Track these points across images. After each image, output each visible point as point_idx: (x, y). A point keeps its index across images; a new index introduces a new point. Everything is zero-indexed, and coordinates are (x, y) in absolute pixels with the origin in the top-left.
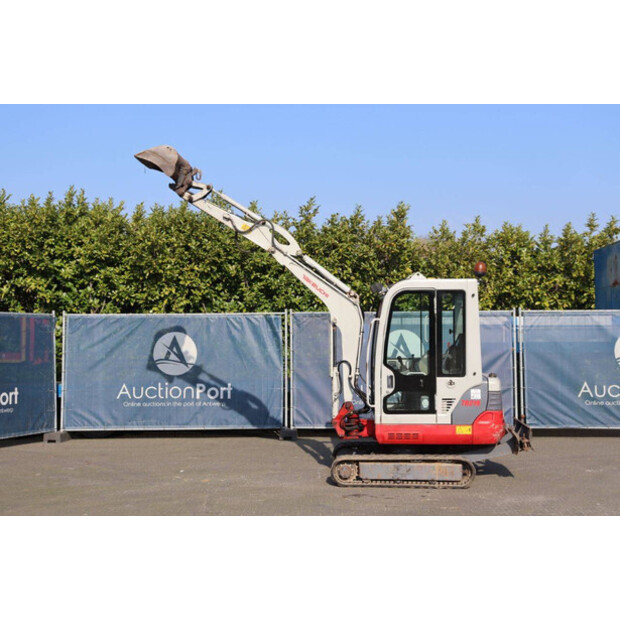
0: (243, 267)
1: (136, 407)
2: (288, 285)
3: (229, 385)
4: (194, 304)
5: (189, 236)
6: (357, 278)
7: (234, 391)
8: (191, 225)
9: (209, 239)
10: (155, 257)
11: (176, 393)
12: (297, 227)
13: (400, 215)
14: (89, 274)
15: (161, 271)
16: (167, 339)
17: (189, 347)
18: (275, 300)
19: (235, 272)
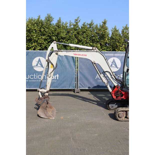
0: (57, 37)
3: (58, 75)
4: (42, 48)
5: (41, 27)
6: (91, 42)
7: (59, 77)
9: (47, 28)
10: (30, 33)
11: (40, 77)
12: (74, 26)
13: (105, 23)
15: (32, 38)
16: (37, 59)
18: (67, 48)
19: (55, 39)
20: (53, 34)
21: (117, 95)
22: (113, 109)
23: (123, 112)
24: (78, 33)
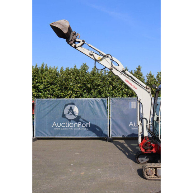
0: (92, 85)
1: (58, 130)
2: (106, 90)
3: (89, 122)
4: (78, 96)
5: (76, 76)
6: (126, 88)
7: (91, 125)
8: (77, 72)
9: (82, 76)
10: (66, 82)
11: (71, 125)
12: (108, 73)
14: (47, 88)
15: (68, 86)
17: (76, 110)
18: (102, 95)
19: (90, 86)
20: (89, 81)
21: (145, 148)
22: (143, 163)
23: (152, 169)
24: (113, 80)
